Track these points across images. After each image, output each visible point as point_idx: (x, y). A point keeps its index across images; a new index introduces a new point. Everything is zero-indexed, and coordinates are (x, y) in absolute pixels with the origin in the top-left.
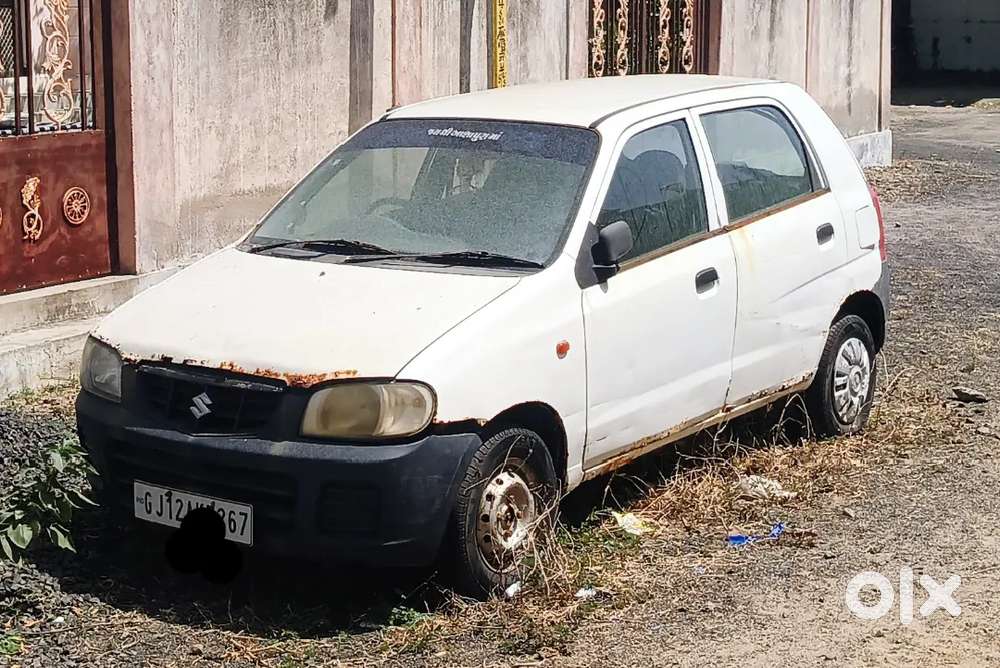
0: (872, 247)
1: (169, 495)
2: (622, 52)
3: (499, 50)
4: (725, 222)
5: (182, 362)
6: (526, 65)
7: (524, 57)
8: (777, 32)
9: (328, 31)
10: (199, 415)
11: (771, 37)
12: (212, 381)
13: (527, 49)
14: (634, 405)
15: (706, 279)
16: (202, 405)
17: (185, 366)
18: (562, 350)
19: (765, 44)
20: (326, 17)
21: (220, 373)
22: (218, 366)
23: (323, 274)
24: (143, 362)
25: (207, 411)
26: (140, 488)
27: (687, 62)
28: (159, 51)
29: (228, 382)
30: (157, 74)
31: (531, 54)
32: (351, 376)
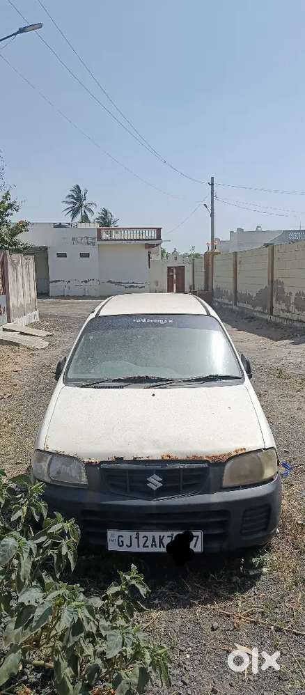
1: (138, 534)
5: (132, 459)
10: (155, 488)
12: (159, 467)
16: (155, 482)
17: (135, 461)
21: (162, 462)
22: (160, 458)
23: (154, 395)
24: (102, 462)
25: (161, 485)
26: (112, 534)
29: (170, 466)
32: (244, 451)
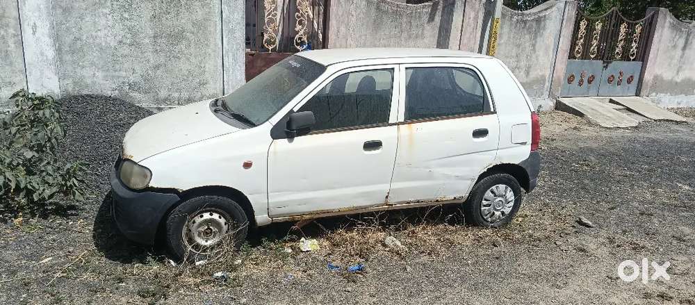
0: (524, 143)
2: (594, 48)
3: (493, 39)
4: (402, 119)
6: (534, 48)
7: (534, 45)
8: (688, 48)
9: (428, 27)
11: (684, 48)
13: (536, 42)
14: (310, 195)
15: (372, 145)
18: (247, 165)
19: (679, 52)
20: (429, 21)
27: (632, 55)
28: (343, 29)
30: (341, 36)
31: (537, 45)
32: (131, 158)
